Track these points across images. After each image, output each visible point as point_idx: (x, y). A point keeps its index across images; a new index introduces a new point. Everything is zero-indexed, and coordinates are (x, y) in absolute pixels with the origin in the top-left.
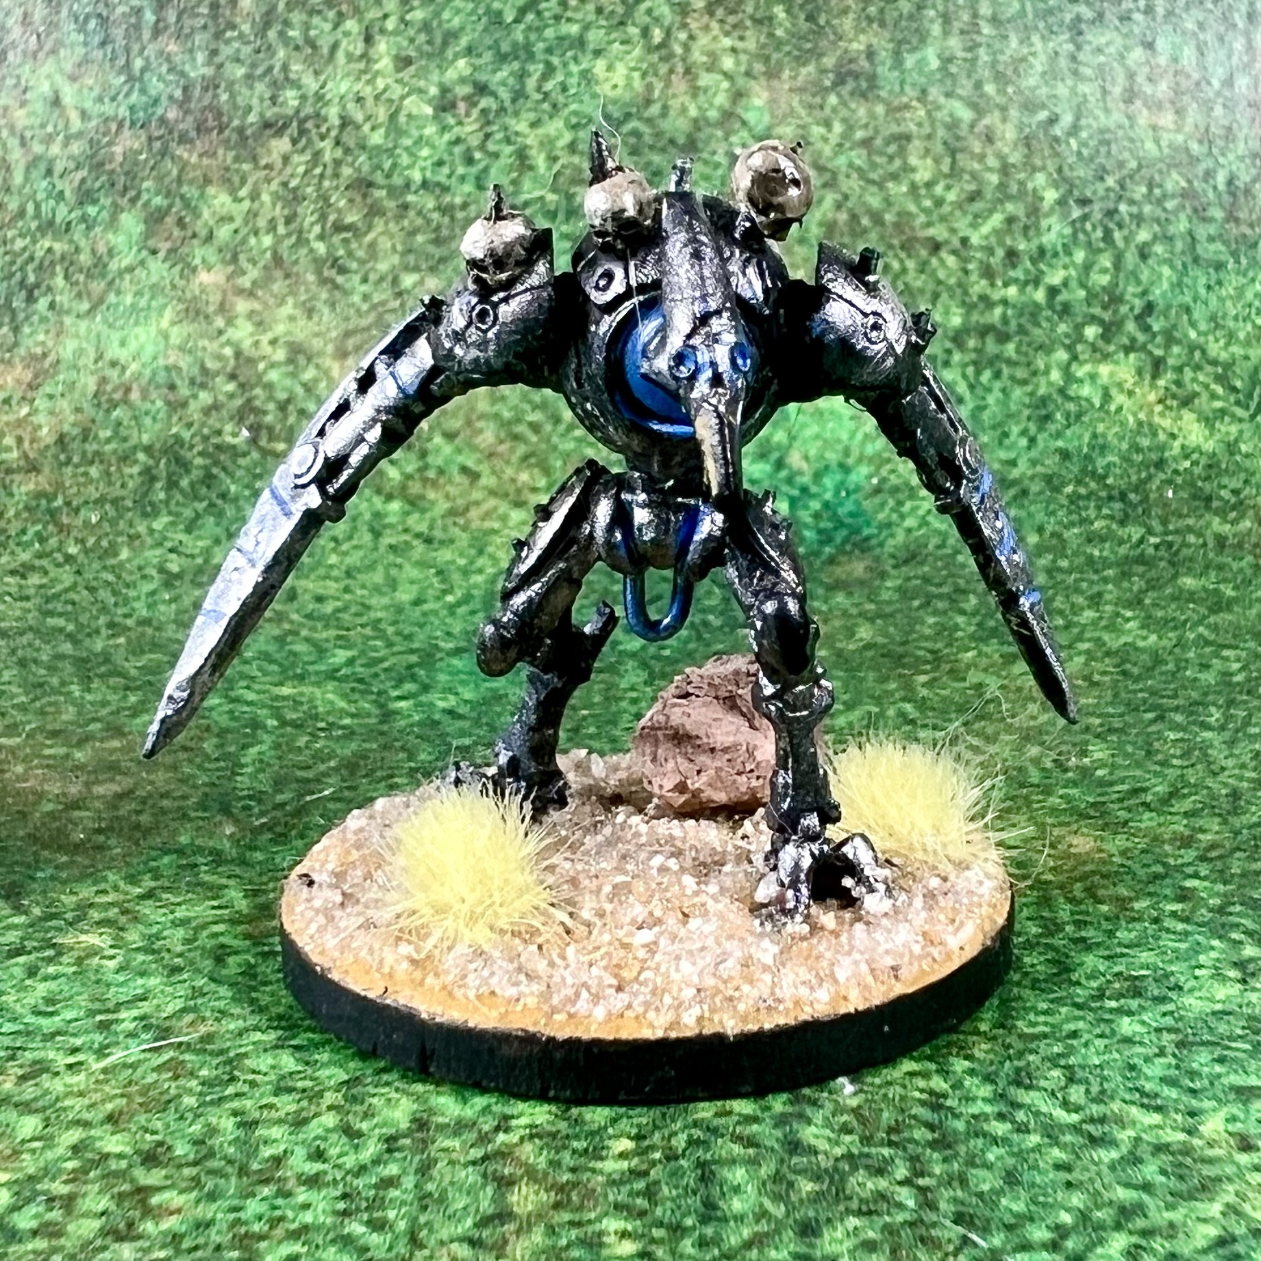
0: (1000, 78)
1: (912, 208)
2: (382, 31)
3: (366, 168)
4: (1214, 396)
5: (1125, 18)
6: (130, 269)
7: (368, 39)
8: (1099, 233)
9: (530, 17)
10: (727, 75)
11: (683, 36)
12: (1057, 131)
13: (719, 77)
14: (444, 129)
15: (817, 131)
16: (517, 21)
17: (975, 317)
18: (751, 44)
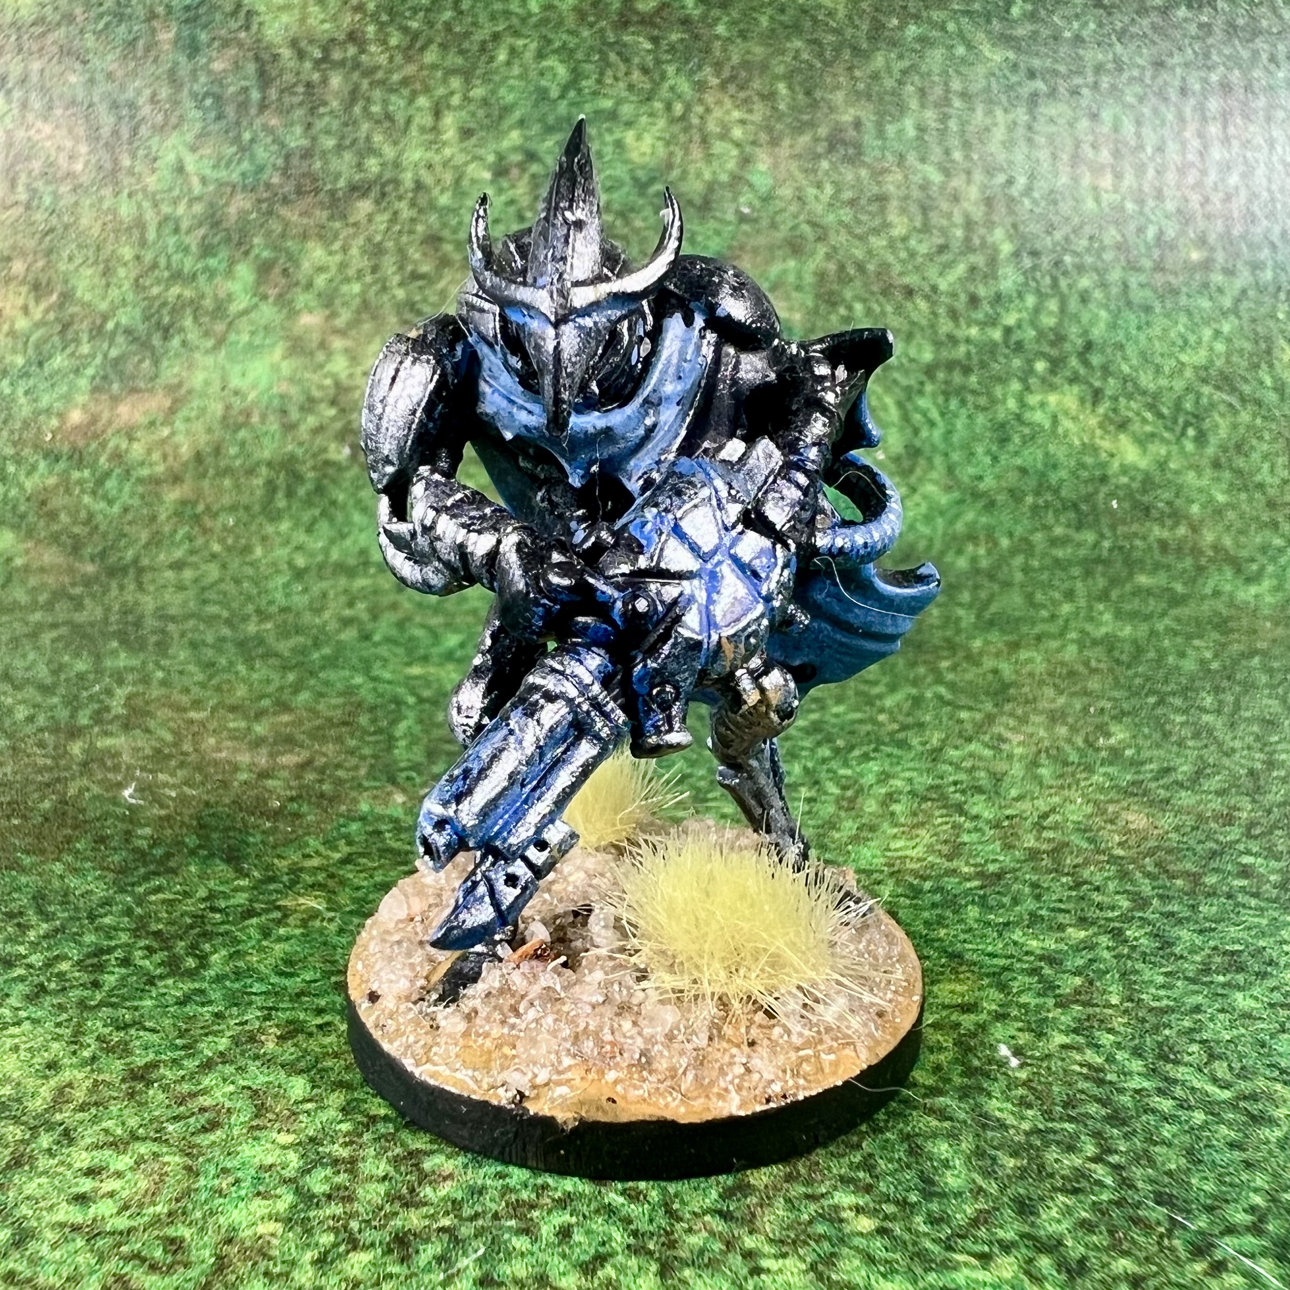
0: (967, 145)
1: (891, 259)
2: (449, 107)
3: (437, 226)
4: (1144, 421)
5: (1075, 92)
6: (245, 312)
7: (437, 114)
8: (1048, 280)
9: (572, 94)
10: (738, 145)
11: (700, 109)
12: (1015, 191)
13: (729, 146)
14: (500, 191)
15: (812, 191)
16: (562, 97)
17: (945, 354)
18: (757, 117)
